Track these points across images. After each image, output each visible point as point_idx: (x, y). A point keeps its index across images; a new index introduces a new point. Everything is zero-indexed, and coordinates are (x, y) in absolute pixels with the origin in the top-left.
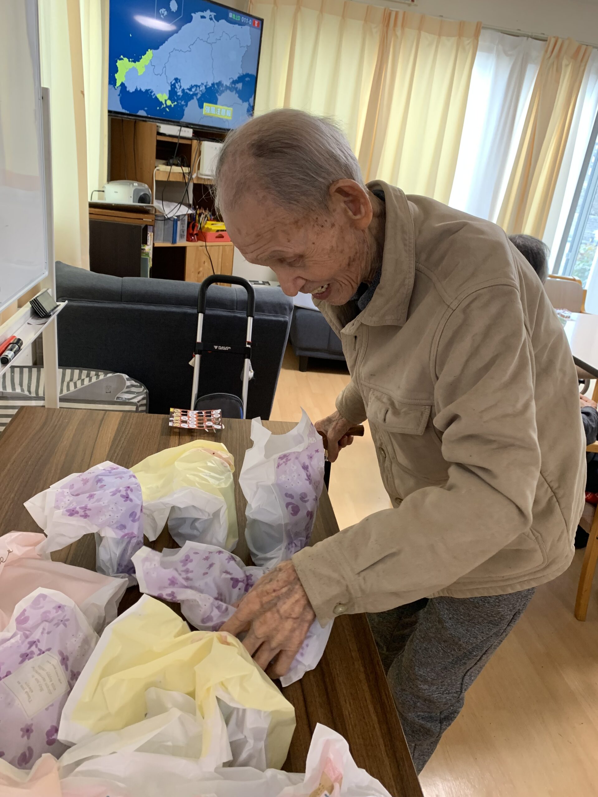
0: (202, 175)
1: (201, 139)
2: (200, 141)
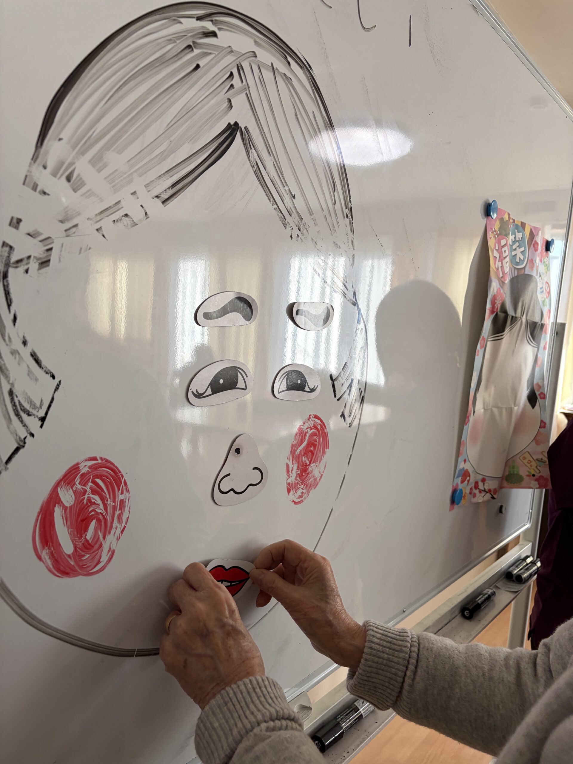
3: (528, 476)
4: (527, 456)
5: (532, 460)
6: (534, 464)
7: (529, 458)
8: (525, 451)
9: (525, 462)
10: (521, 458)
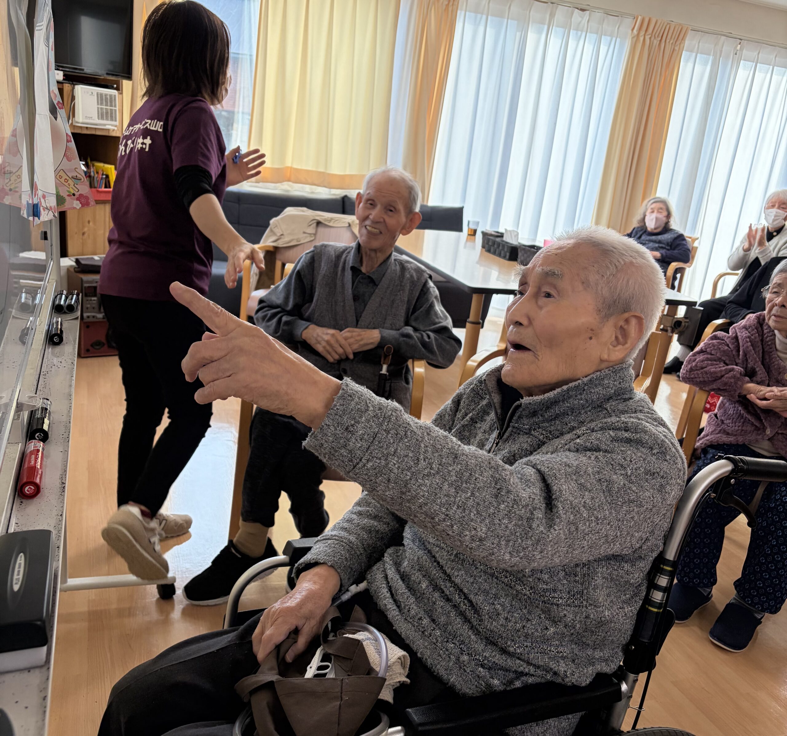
0: (78, 123)
1: (74, 83)
2: (74, 85)
3: (69, 195)
9: (62, 180)
10: (58, 177)
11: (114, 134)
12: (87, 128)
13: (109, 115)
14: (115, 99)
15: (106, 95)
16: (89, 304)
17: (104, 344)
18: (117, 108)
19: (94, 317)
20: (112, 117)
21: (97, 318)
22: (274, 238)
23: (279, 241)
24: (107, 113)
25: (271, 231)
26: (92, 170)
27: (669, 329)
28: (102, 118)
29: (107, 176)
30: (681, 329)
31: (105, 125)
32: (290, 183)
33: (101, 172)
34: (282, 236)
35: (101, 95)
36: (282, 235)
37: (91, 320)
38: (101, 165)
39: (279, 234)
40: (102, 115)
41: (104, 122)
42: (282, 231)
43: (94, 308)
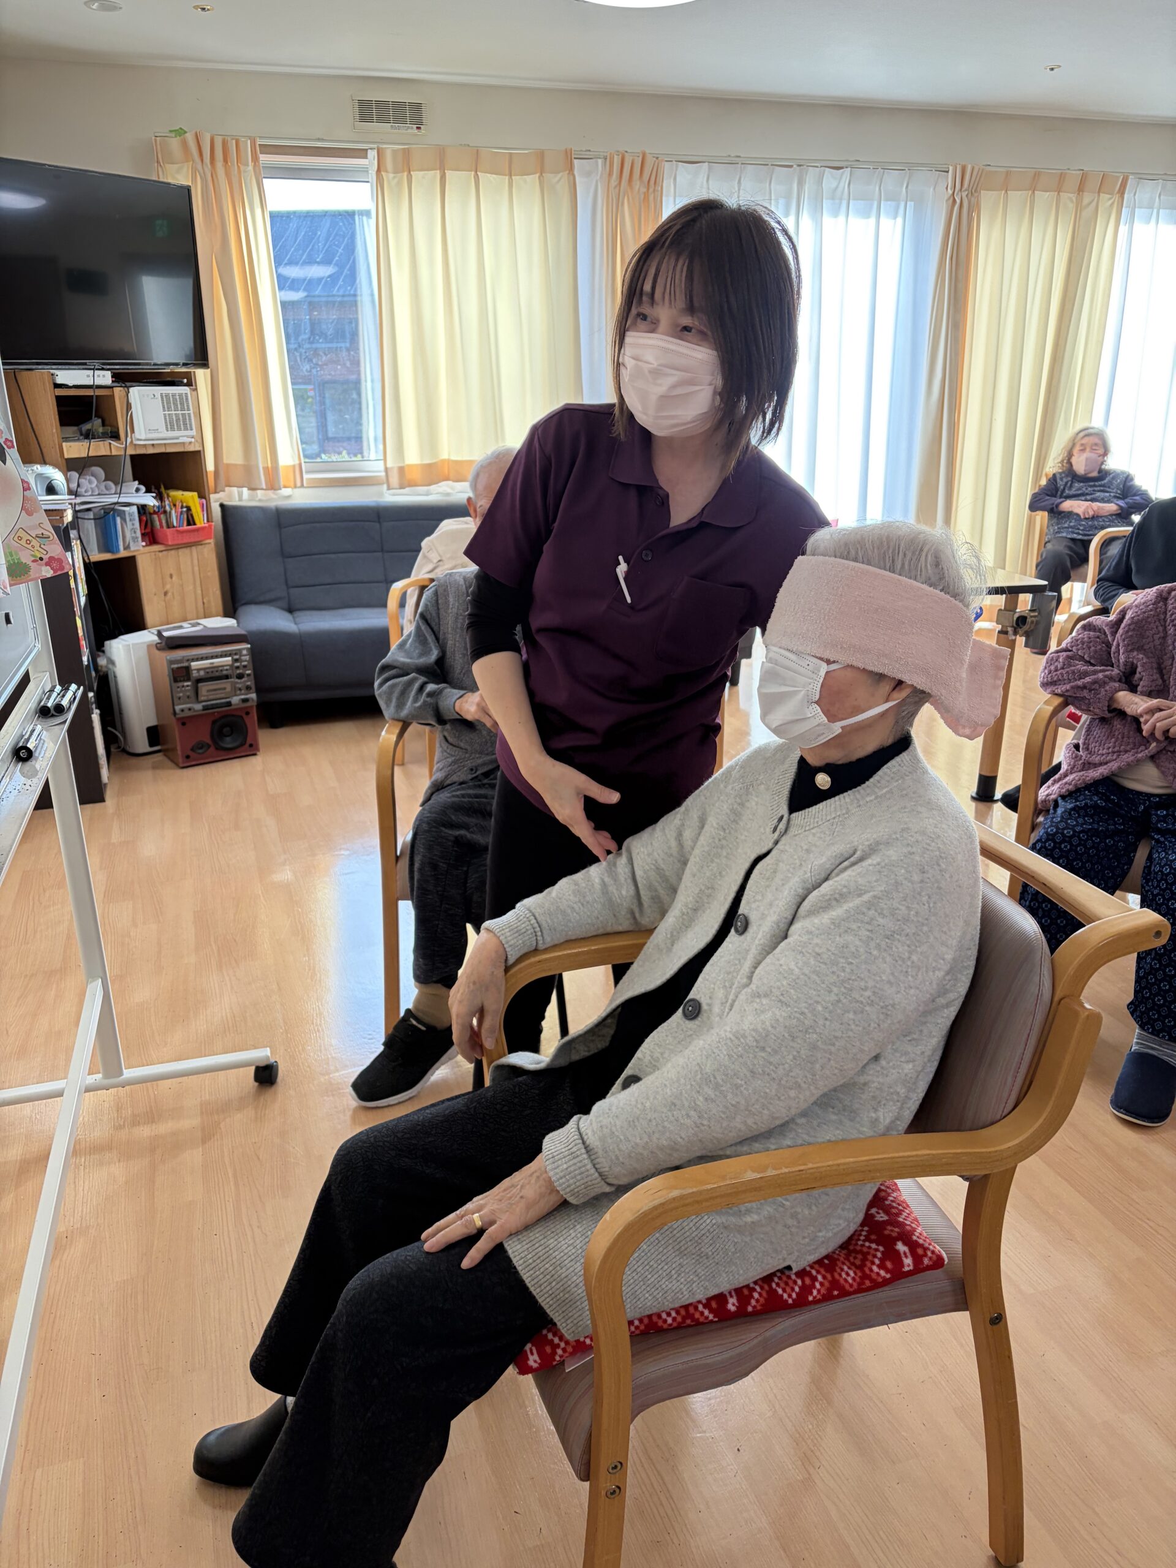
1: (128, 384)
2: (128, 387)
3: (34, 561)
4: (21, 533)
5: (30, 538)
6: (34, 542)
7: (26, 537)
8: (17, 527)
9: (23, 542)
10: (16, 539)
11: (192, 449)
12: (153, 445)
13: (183, 423)
14: (187, 399)
15: (174, 395)
16: (181, 692)
17: (209, 746)
18: (191, 412)
19: (190, 709)
20: (185, 424)
21: (195, 711)
22: (430, 567)
23: (436, 571)
24: (178, 420)
25: (425, 557)
26: (167, 502)
27: (1010, 629)
28: (172, 429)
29: (189, 509)
30: (1026, 628)
31: (177, 438)
32: (450, 483)
33: (179, 505)
34: (441, 563)
35: (167, 395)
36: (440, 561)
37: (187, 714)
38: (177, 494)
39: (435, 561)
40: (171, 425)
41: (176, 433)
42: (440, 556)
43: (188, 697)
